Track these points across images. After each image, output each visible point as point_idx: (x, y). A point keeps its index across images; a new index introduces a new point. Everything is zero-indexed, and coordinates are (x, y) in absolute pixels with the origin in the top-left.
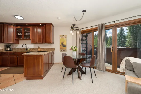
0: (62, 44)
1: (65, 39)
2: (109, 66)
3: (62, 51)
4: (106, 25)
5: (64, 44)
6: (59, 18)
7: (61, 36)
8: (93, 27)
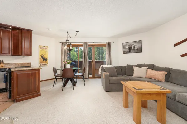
0: (42, 57)
1: (46, 51)
2: (90, 76)
3: (42, 65)
4: (89, 43)
5: (45, 57)
6: (50, 29)
7: (41, 47)
8: (79, 43)
